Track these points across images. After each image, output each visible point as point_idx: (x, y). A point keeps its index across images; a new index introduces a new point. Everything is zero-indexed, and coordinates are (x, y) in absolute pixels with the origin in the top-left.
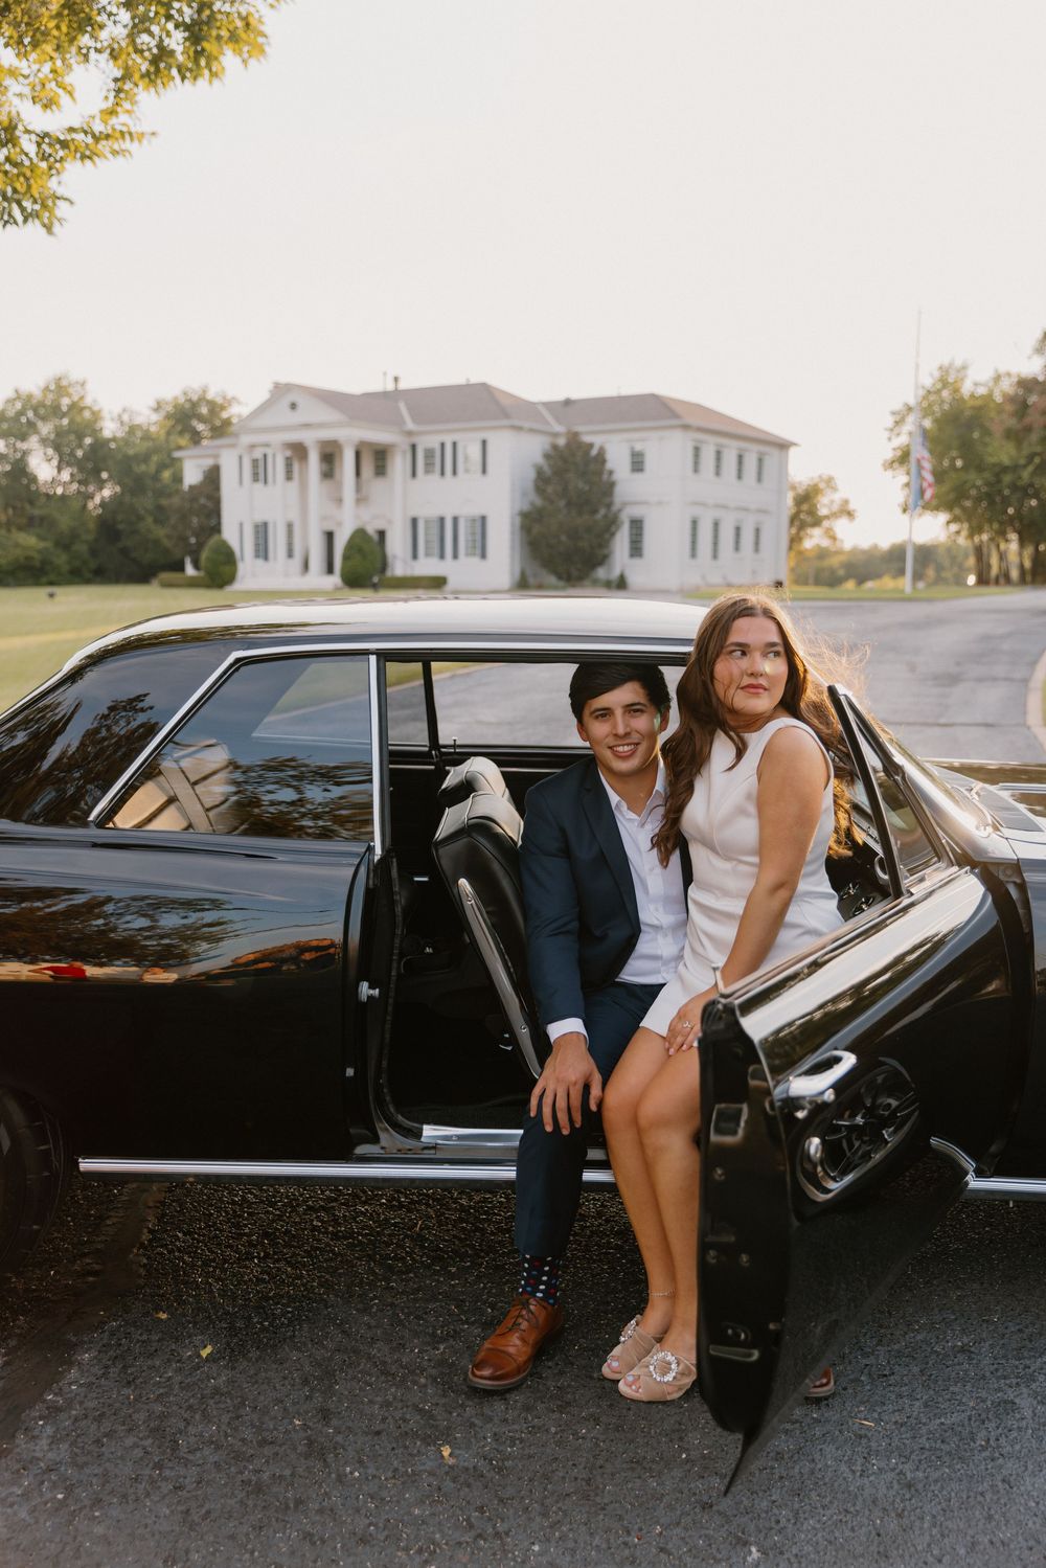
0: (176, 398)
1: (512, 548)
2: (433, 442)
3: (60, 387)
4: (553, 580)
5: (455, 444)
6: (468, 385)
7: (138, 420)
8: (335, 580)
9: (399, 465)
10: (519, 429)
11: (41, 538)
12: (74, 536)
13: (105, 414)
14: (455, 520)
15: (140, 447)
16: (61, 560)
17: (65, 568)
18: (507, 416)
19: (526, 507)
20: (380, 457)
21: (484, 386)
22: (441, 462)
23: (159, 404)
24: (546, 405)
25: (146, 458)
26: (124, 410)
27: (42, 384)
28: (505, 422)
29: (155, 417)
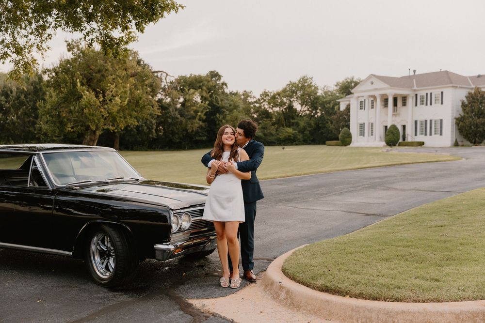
0: (343, 81)
1: (452, 131)
2: (423, 93)
3: (304, 80)
4: (468, 143)
5: (431, 94)
6: (441, 72)
7: (330, 90)
8: (384, 143)
9: (410, 102)
10: (456, 87)
11: (294, 130)
12: (305, 129)
13: (319, 88)
14: (431, 121)
15: (328, 98)
16: (300, 137)
17: (302, 139)
18: (451, 83)
19: (458, 116)
20: (404, 99)
21: (447, 72)
22: (426, 100)
23: (337, 83)
24: (470, 77)
25: (329, 102)
26: (325, 86)
27: (298, 79)
28: (451, 85)
29: (336, 88)
